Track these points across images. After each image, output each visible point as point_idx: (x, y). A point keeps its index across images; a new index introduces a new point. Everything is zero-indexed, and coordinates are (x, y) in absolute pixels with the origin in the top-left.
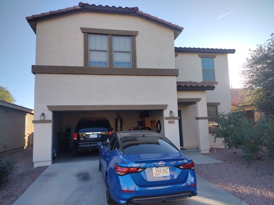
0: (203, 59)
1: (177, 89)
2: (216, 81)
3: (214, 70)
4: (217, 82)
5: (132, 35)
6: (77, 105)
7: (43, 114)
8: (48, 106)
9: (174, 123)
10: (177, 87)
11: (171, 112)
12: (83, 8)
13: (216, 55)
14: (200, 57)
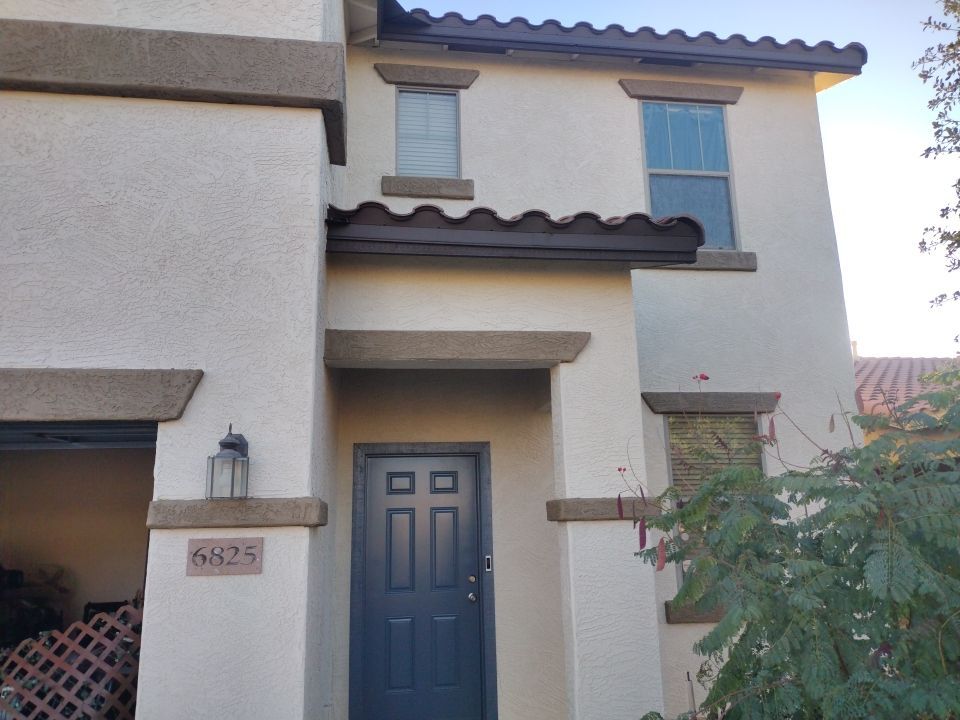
0: (654, 106)
2: (744, 250)
3: (726, 179)
4: (751, 257)
9: (259, 571)
11: (235, 446)
13: (735, 84)
14: (632, 97)
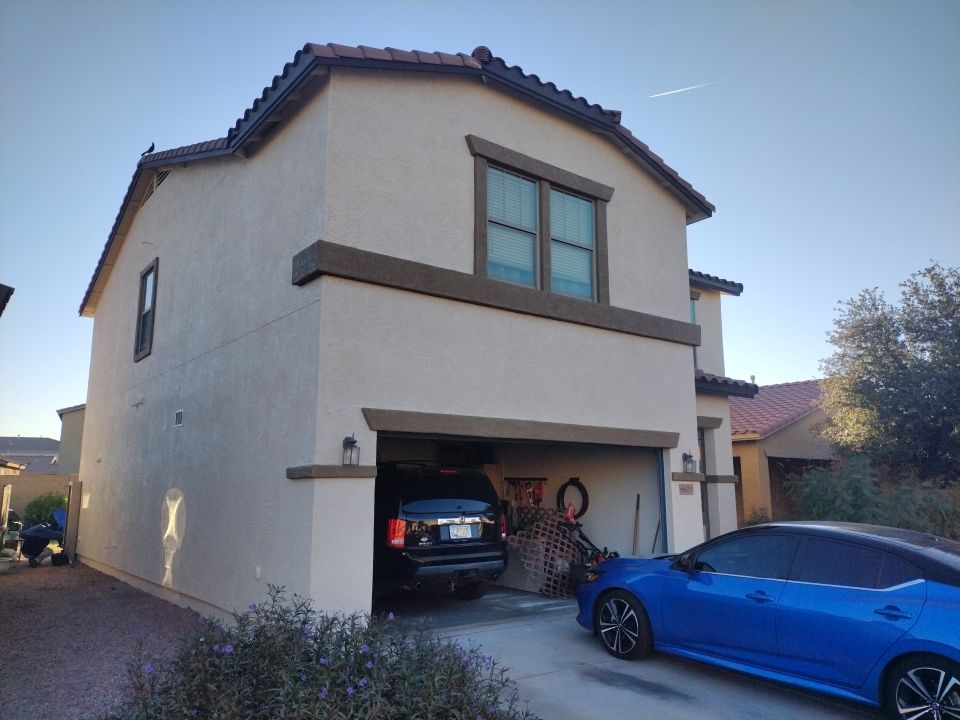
1: (697, 388)
5: (595, 197)
6: (453, 413)
7: (349, 443)
8: (365, 412)
10: (696, 380)
11: (687, 457)
12: (487, 71)
13: (698, 291)
